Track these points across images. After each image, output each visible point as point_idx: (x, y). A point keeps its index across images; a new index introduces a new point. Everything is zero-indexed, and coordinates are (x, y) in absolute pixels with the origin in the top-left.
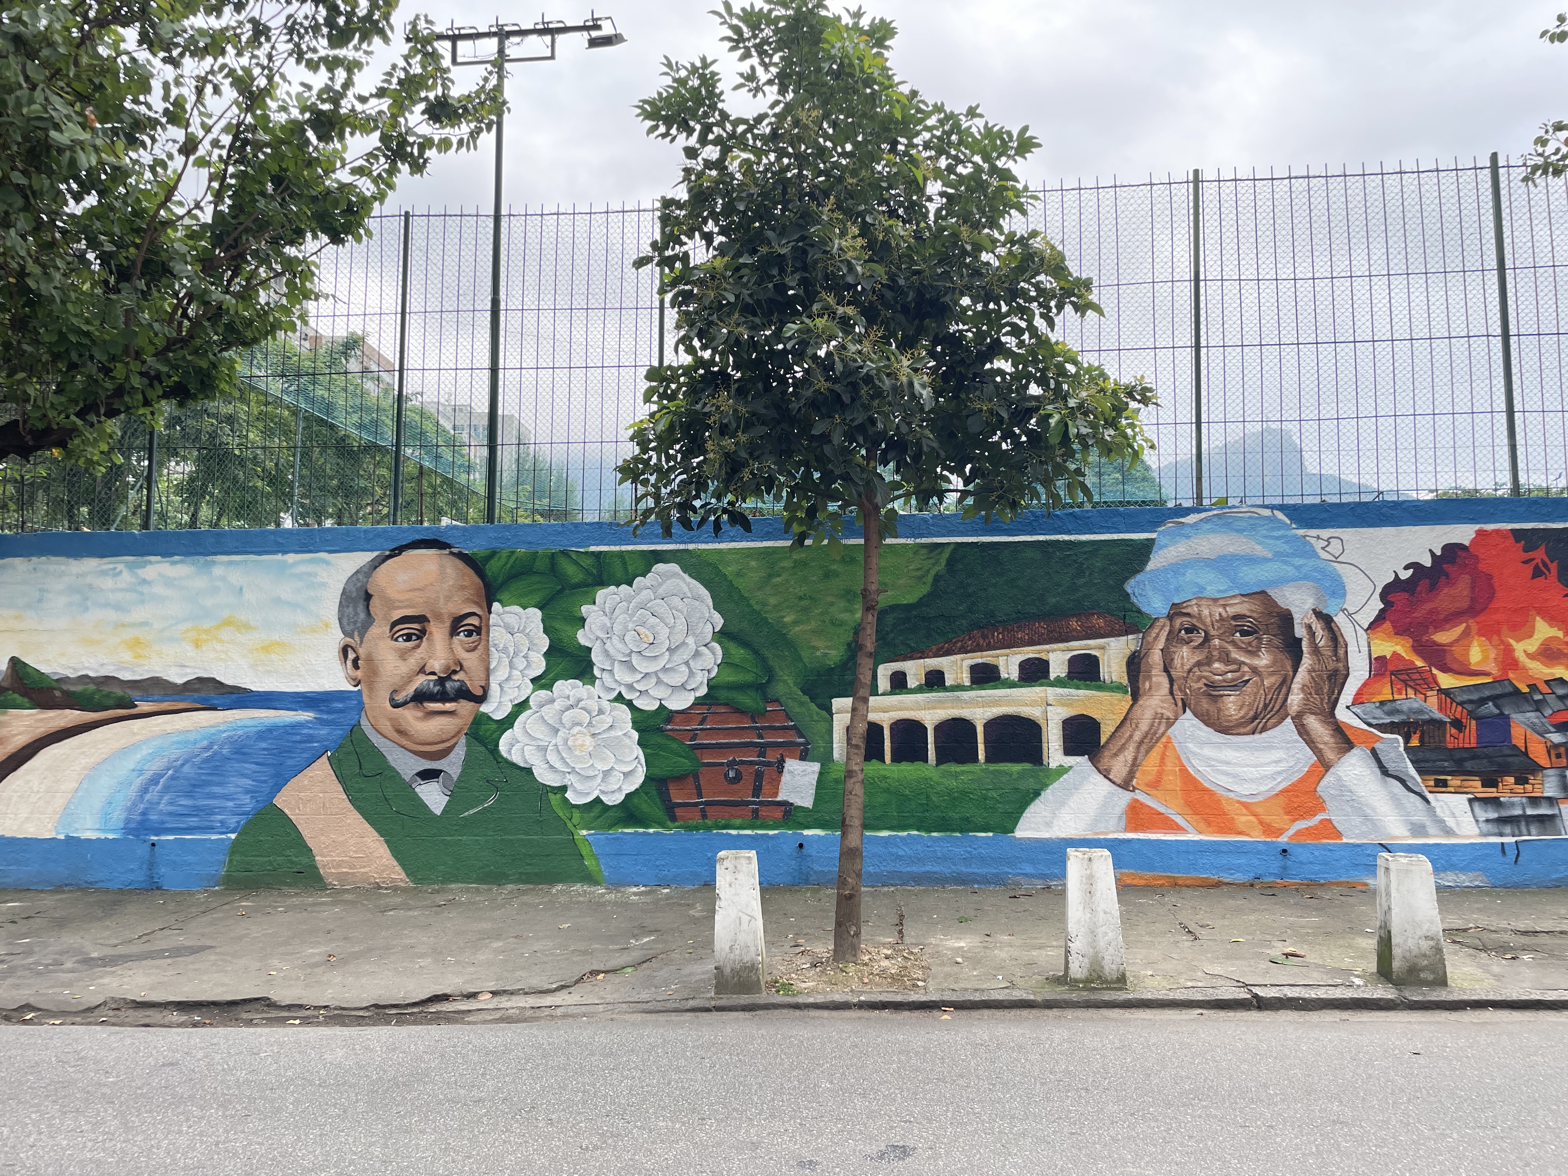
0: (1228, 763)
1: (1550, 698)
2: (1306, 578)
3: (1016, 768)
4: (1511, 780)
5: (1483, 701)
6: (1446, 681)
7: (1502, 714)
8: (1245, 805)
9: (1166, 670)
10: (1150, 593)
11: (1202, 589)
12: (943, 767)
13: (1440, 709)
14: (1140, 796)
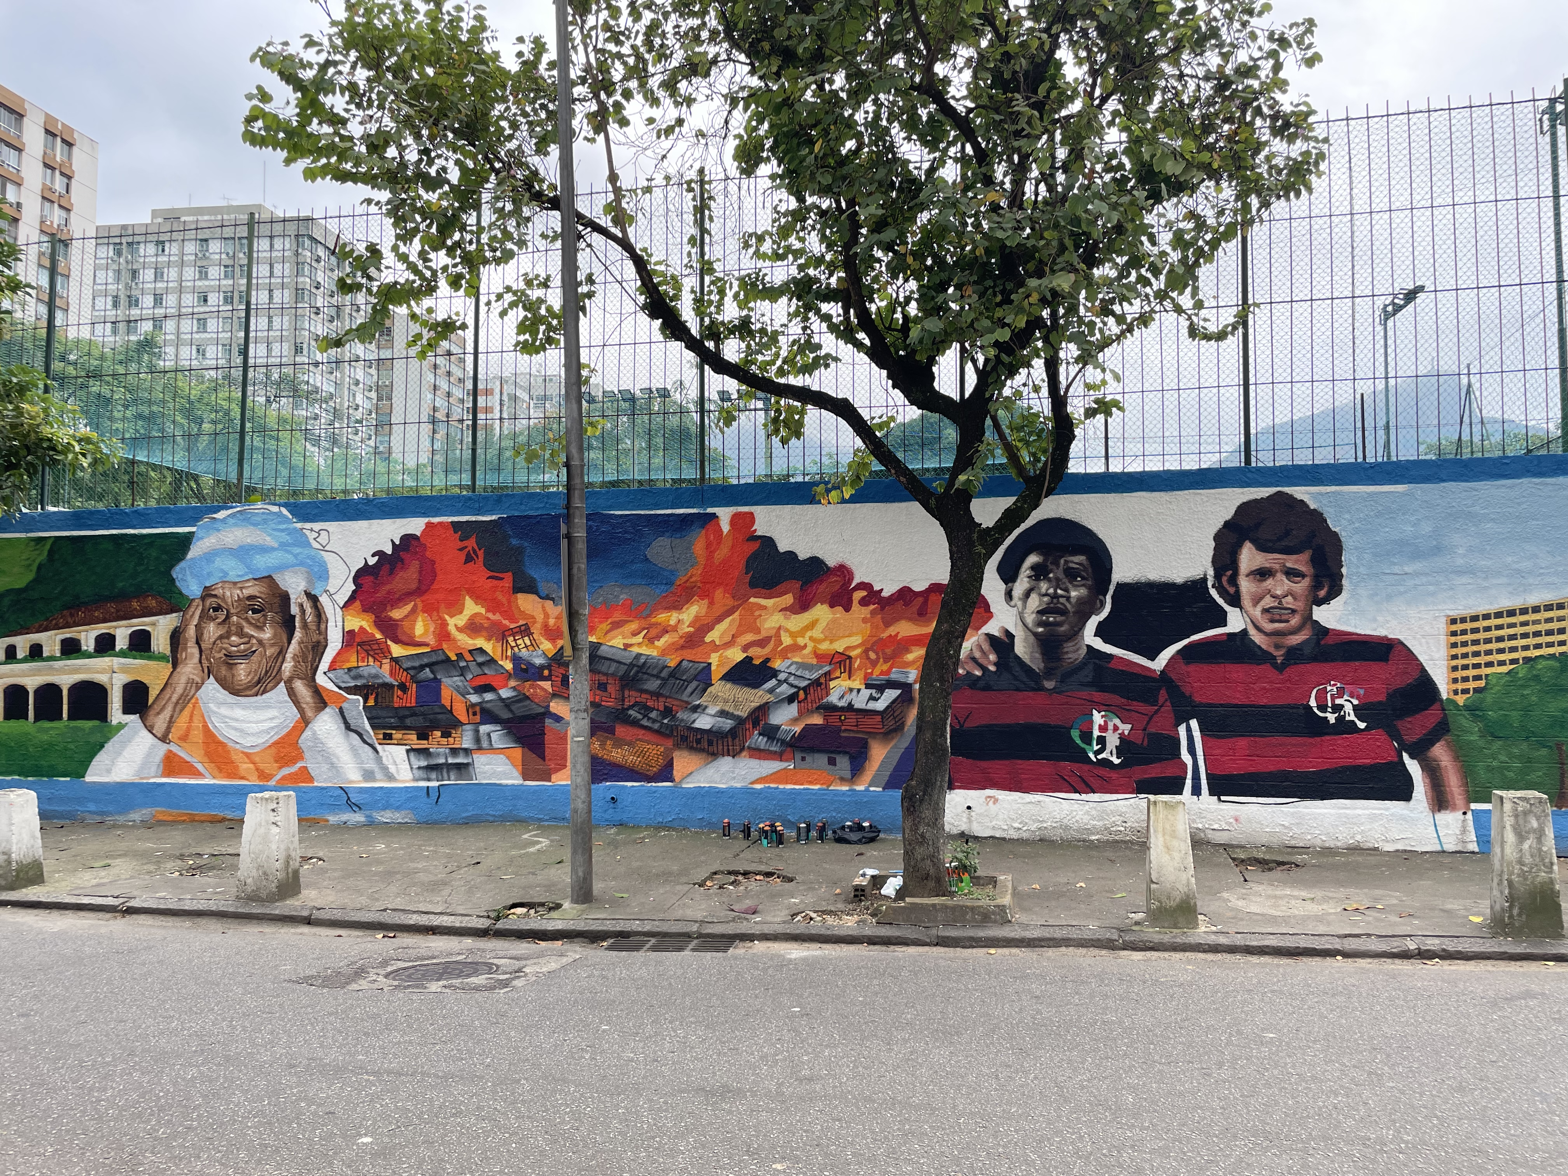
0: (237, 720)
1: (472, 665)
2: (302, 564)
3: (88, 724)
4: (439, 734)
5: (422, 667)
6: (397, 650)
7: (435, 678)
8: (247, 755)
9: (198, 643)
10: (189, 578)
11: (226, 574)
12: (39, 724)
13: (391, 674)
14: (174, 748)
